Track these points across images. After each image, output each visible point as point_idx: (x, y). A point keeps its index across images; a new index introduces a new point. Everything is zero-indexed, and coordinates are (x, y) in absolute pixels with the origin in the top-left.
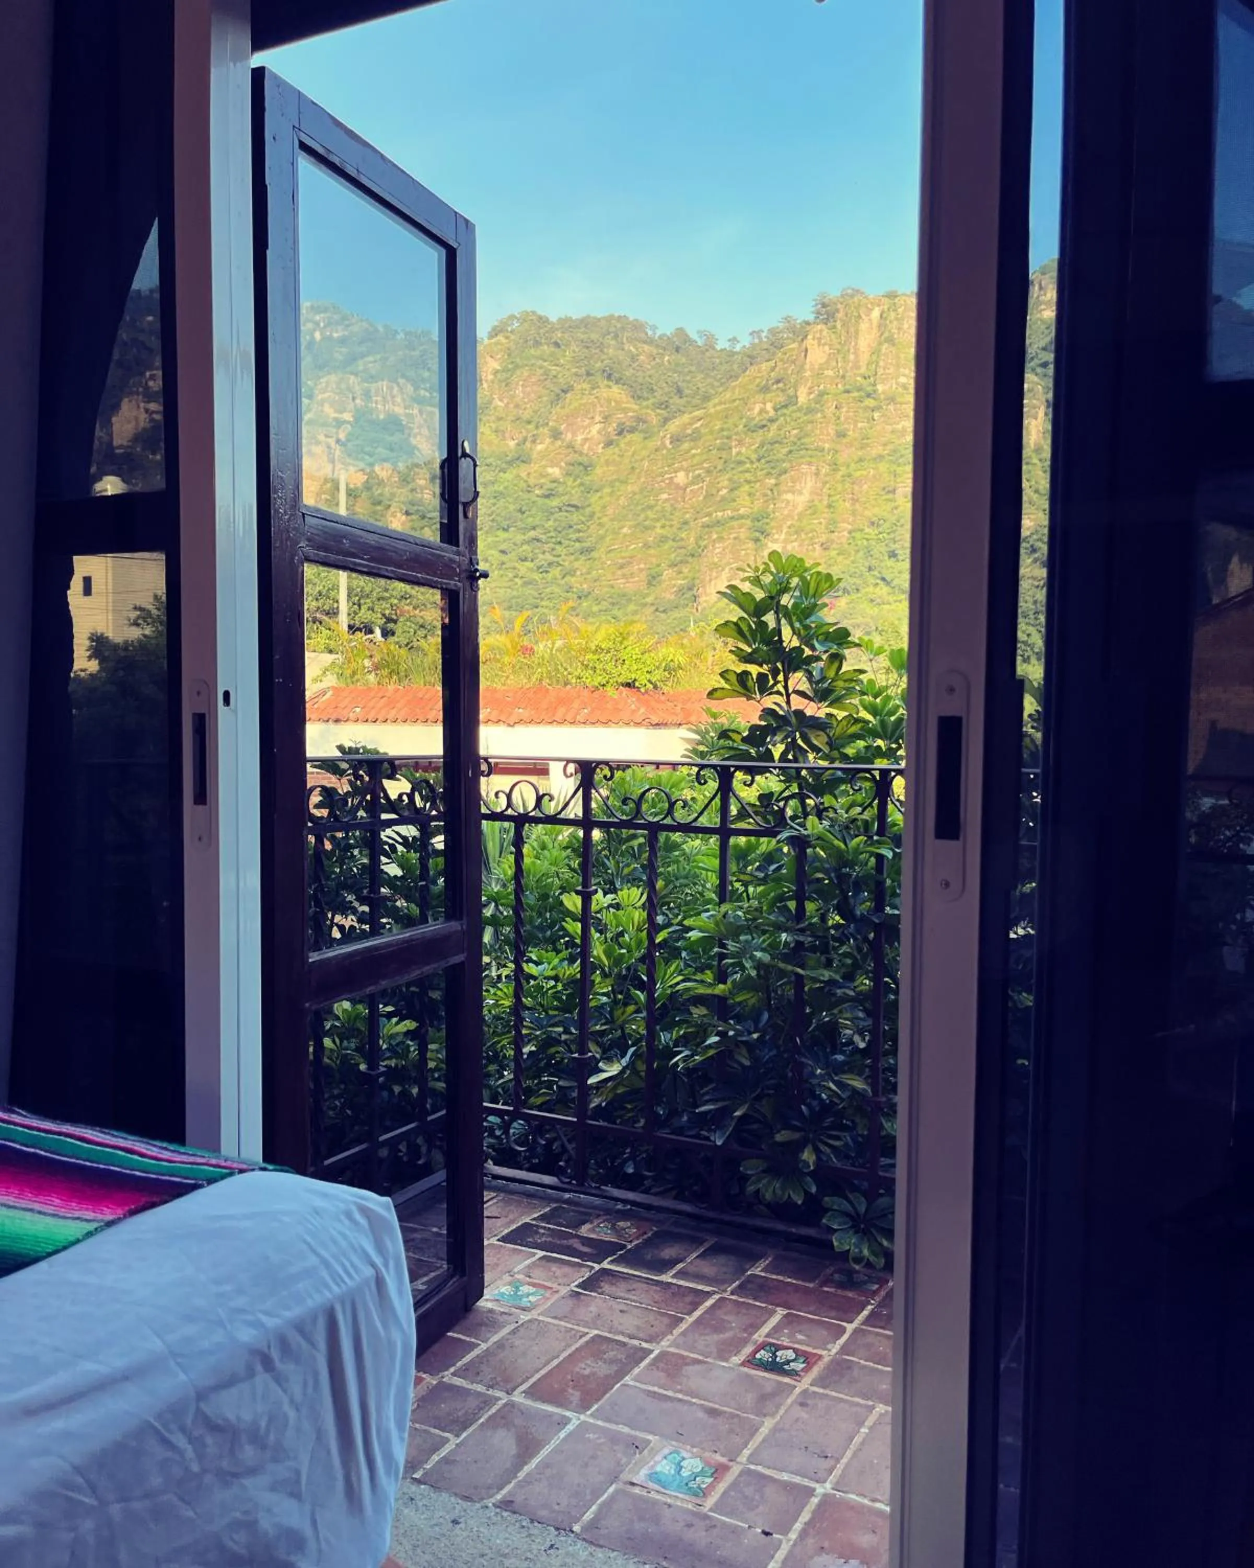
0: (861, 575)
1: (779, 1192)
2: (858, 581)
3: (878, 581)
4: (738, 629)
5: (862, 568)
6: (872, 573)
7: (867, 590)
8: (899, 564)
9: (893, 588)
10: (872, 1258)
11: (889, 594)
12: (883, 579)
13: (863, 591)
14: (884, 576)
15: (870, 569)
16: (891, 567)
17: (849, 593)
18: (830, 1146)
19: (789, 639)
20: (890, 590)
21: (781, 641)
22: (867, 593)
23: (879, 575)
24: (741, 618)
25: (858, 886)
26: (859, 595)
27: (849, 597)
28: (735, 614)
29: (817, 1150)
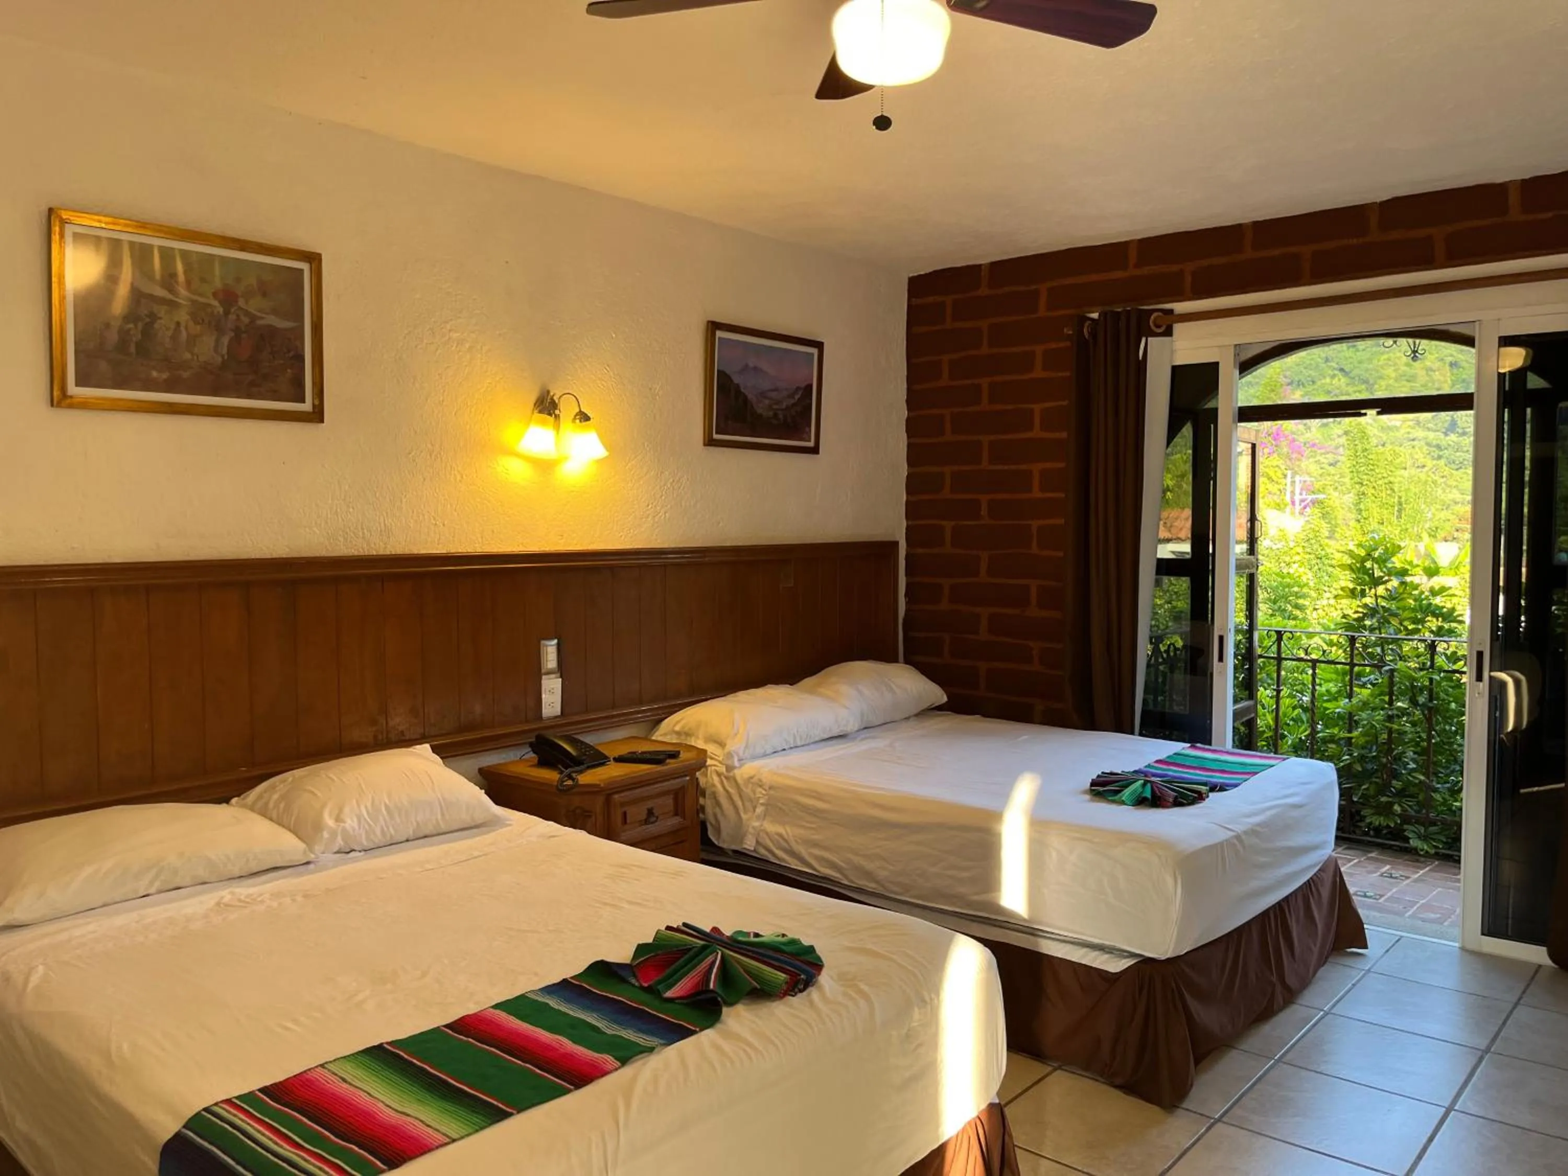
0: (1317, 366)
1: (1382, 822)
2: (1313, 373)
3: (1336, 372)
4: (1350, 568)
5: (1319, 360)
6: (1329, 364)
7: (1323, 381)
8: (1358, 354)
9: (1353, 378)
10: (1428, 850)
11: (1348, 385)
12: (1342, 370)
13: (1319, 383)
14: (1342, 367)
15: (1327, 360)
16: (1351, 357)
17: (1303, 385)
18: (1408, 805)
19: (1377, 573)
20: (1348, 381)
21: (1373, 573)
22: (1323, 385)
23: (1336, 366)
24: (1352, 563)
25: (1421, 690)
26: (1316, 387)
27: (1304, 389)
28: (1348, 560)
29: (1400, 805)
